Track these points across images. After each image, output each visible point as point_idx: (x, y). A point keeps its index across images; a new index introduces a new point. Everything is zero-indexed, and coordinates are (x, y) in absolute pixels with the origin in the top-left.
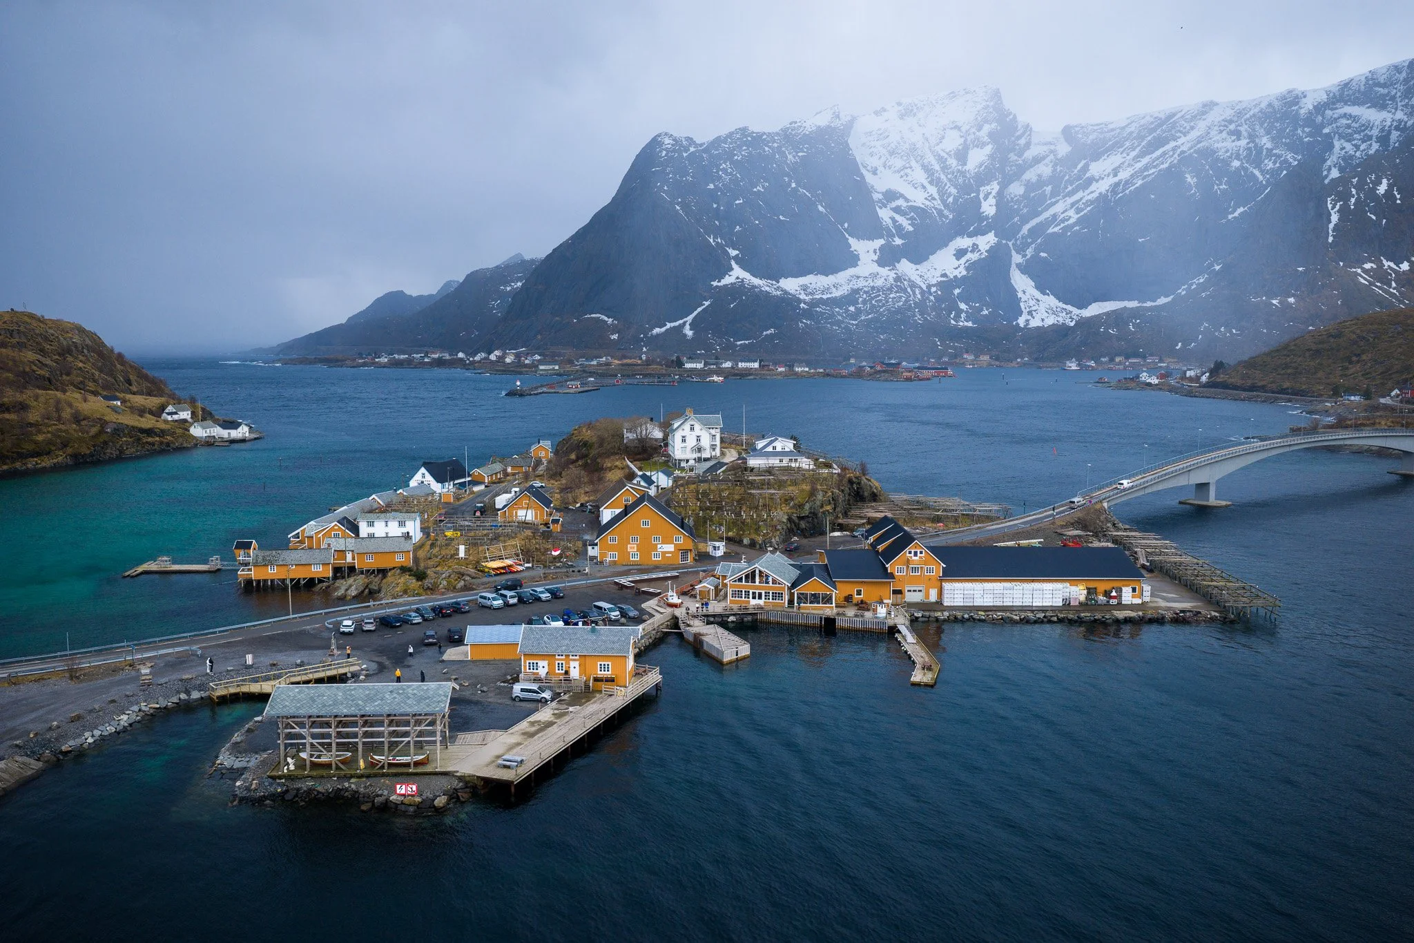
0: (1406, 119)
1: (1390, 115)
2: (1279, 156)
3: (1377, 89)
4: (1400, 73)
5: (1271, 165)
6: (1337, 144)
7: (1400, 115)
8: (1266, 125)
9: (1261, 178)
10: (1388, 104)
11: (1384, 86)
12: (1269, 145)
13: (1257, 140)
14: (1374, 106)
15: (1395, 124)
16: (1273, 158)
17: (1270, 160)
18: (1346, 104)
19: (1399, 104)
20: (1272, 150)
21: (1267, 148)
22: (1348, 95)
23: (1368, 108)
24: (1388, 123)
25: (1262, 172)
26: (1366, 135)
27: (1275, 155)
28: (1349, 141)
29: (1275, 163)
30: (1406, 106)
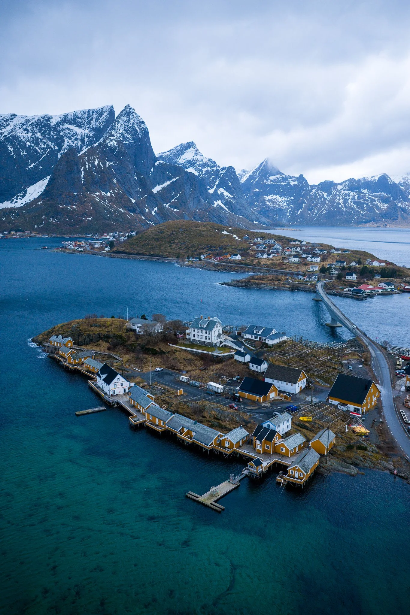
0: (89, 133)
1: (83, 131)
2: (45, 143)
3: (77, 119)
4: (85, 114)
5: (42, 146)
6: (66, 140)
7: (87, 131)
8: (38, 128)
9: (39, 151)
10: (82, 126)
11: (80, 118)
12: (41, 137)
13: (36, 134)
14: (77, 126)
15: (86, 135)
16: (43, 143)
17: (42, 144)
18: (67, 124)
19: (86, 127)
20: (42, 139)
21: (40, 138)
22: (67, 120)
23: (75, 126)
24: (84, 134)
25: (39, 148)
26: (76, 138)
27: (44, 142)
28: (70, 139)
29: (44, 145)
30: (89, 128)
